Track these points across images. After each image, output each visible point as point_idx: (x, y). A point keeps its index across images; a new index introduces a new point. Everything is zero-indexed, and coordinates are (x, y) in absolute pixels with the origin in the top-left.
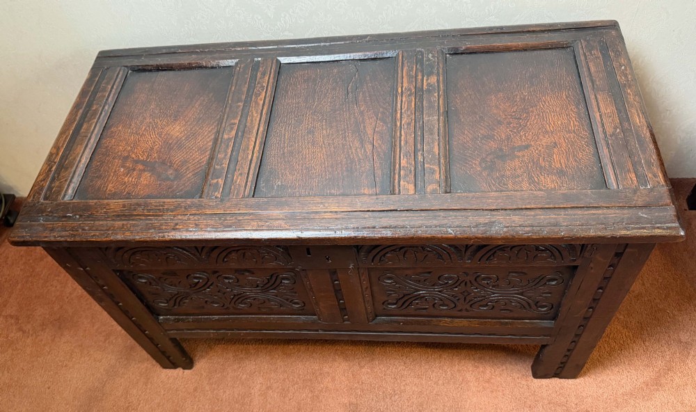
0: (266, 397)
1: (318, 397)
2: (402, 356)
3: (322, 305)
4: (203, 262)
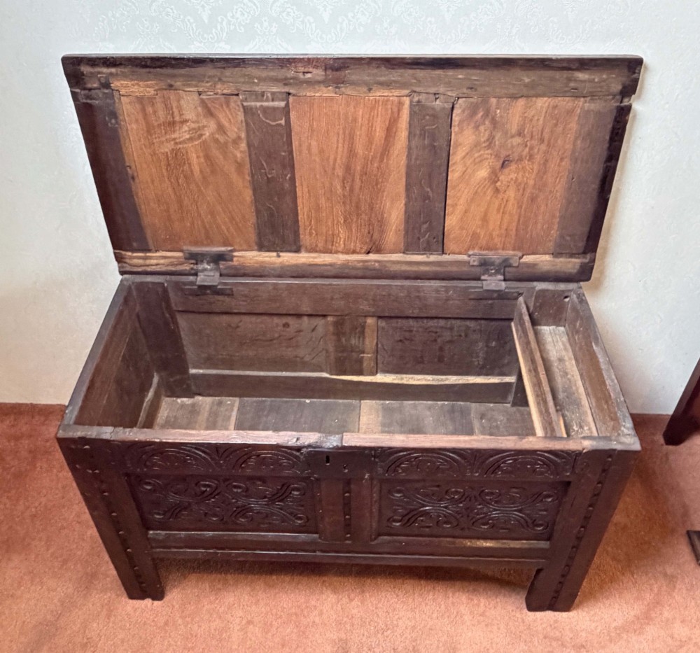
0: (246, 633)
1: (304, 633)
2: (394, 588)
3: (327, 520)
4: (220, 467)
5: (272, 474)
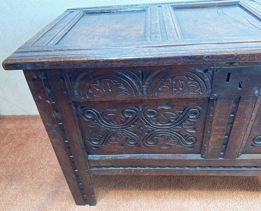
3: (212, 139)
4: (142, 92)
5: (179, 96)
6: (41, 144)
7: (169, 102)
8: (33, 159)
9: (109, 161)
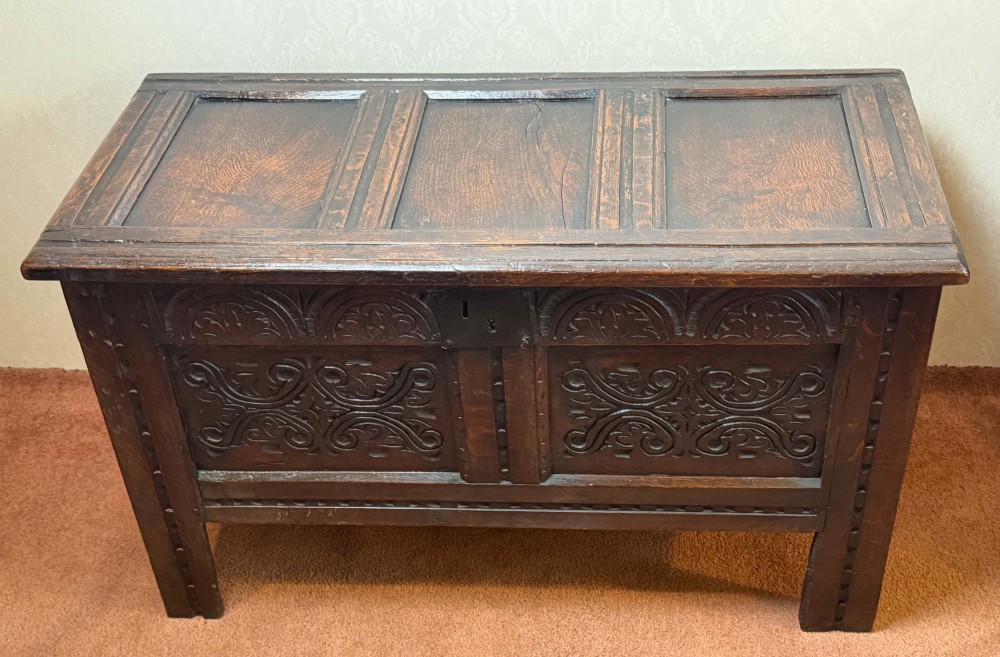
3: (471, 435)
4: (305, 330)
5: (383, 341)
6: (58, 461)
7: (365, 352)
8: (36, 503)
9: (247, 485)
